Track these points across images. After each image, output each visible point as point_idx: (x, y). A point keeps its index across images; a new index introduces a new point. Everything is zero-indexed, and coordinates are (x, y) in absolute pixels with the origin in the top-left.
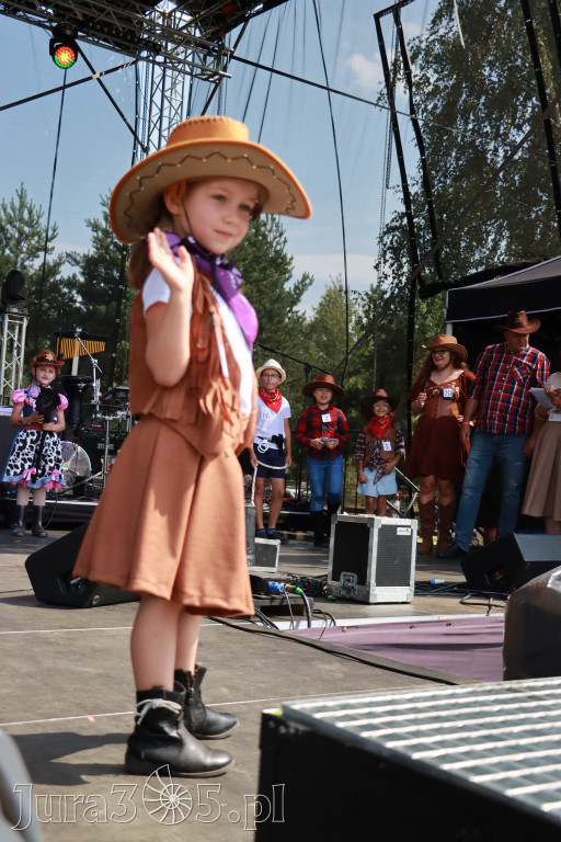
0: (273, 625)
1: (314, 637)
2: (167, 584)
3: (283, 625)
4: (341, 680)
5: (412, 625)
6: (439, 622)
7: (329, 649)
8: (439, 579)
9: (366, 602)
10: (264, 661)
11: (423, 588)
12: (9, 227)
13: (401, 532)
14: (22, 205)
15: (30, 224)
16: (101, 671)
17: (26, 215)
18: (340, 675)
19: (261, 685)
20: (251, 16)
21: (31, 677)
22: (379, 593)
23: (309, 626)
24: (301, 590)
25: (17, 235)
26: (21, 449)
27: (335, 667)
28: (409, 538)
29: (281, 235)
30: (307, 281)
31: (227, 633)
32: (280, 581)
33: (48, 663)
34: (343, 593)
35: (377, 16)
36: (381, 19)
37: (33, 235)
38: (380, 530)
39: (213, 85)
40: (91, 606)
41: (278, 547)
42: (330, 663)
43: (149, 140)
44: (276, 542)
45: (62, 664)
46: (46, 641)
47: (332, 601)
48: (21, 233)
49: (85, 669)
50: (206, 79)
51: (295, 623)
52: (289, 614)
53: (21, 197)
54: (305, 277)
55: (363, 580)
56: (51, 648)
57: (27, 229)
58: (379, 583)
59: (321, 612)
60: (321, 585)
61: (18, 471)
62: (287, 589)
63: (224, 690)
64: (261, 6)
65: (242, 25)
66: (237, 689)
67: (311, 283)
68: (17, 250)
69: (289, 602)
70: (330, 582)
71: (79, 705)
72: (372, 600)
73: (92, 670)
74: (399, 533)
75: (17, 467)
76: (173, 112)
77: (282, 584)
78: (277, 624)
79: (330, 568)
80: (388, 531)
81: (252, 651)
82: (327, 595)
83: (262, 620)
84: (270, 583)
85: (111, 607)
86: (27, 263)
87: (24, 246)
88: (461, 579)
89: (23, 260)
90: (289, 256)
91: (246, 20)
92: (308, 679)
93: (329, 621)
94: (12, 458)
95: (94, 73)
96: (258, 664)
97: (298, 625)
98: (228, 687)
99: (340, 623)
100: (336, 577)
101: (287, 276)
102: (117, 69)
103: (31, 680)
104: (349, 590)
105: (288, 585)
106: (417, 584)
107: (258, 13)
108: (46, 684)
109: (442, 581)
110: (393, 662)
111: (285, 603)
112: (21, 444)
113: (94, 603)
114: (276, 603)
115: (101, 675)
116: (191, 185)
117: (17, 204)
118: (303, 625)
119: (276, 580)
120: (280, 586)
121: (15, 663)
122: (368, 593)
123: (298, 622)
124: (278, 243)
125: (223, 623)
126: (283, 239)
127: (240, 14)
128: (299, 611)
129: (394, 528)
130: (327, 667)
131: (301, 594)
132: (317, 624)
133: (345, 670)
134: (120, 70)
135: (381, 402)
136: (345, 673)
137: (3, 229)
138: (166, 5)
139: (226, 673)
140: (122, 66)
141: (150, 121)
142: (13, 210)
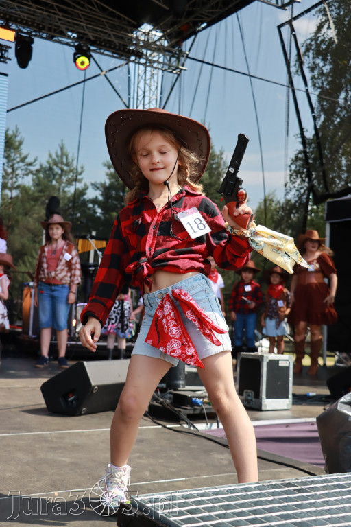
0: (194, 427)
1: (221, 435)
3: (201, 427)
4: (226, 465)
5: (287, 425)
6: (306, 423)
8: (312, 392)
9: (260, 410)
10: (179, 452)
11: (299, 399)
12: (55, 167)
13: (282, 364)
14: (63, 154)
15: (67, 165)
16: (73, 460)
17: (65, 160)
18: (225, 462)
19: (173, 470)
20: (199, 31)
21: (28, 465)
22: (268, 403)
23: (218, 427)
25: (60, 172)
27: (224, 456)
28: (287, 368)
31: (163, 433)
32: (200, 398)
33: (42, 455)
34: (246, 403)
35: (279, 27)
36: (282, 29)
37: (69, 172)
38: (268, 363)
39: (176, 76)
40: (81, 415)
42: (222, 453)
45: (51, 456)
46: (45, 440)
48: (62, 170)
49: (63, 459)
50: (172, 72)
51: (209, 424)
52: (205, 419)
53: (62, 149)
55: (258, 395)
56: (47, 445)
57: (65, 168)
58: (268, 397)
62: (204, 403)
63: (147, 473)
64: (205, 25)
65: (193, 37)
66: (156, 472)
68: (60, 181)
69: (205, 411)
71: (52, 485)
72: (263, 408)
73: (67, 460)
74: (280, 365)
76: (152, 93)
77: (202, 399)
78: (196, 425)
80: (273, 364)
81: (174, 445)
83: (187, 423)
84: (194, 399)
85: (94, 415)
86: (66, 189)
87: (64, 179)
88: (326, 391)
89: (64, 187)
91: (195, 33)
92: (205, 465)
95: (102, 71)
96: (175, 455)
97: (211, 426)
98: (150, 471)
100: (241, 393)
103: (27, 467)
104: (249, 401)
105: (205, 400)
106: (294, 395)
107: (204, 29)
108: (36, 470)
109: (314, 394)
111: (203, 412)
113: (83, 413)
114: (197, 412)
115: (72, 463)
117: (59, 153)
118: (214, 426)
119: (197, 397)
120: (199, 401)
121: (20, 455)
122: (261, 404)
123: (211, 423)
125: (162, 425)
127: (192, 30)
128: (212, 417)
129: (276, 362)
130: (220, 456)
136: (229, 461)
137: (51, 169)
138: (146, 27)
139: (152, 461)
140: (119, 67)
141: (137, 99)
142: (57, 156)
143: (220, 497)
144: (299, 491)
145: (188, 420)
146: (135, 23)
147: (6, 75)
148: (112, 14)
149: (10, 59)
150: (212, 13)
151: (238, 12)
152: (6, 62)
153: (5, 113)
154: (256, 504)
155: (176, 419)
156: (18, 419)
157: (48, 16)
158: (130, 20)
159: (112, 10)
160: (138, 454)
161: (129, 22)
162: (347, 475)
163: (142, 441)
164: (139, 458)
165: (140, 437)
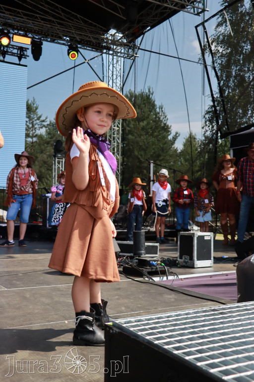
0: (152, 279)
1: (169, 284)
2: (79, 270)
3: (156, 279)
4: (173, 302)
5: (211, 276)
6: (222, 275)
7: (172, 289)
8: (226, 256)
9: (193, 267)
10: (143, 295)
11: (217, 260)
13: (206, 238)
18: (173, 300)
19: (139, 306)
20: (146, 32)
21: (48, 305)
22: (199, 263)
23: (167, 279)
24: (163, 264)
26: (58, 211)
27: (172, 296)
28: (210, 240)
29: (166, 117)
30: (178, 135)
31: (132, 284)
32: (155, 261)
33: (56, 299)
34: (184, 264)
35: (196, 27)
36: (198, 28)
38: (198, 238)
39: (132, 61)
41: (158, 246)
42: (170, 295)
44: (157, 244)
45: (62, 299)
46: (59, 290)
47: (180, 267)
50: (129, 58)
51: (161, 277)
52: (159, 274)
54: (177, 133)
55: (192, 258)
56: (60, 293)
58: (198, 259)
59: (172, 273)
60: (176, 261)
61: (58, 220)
62: (158, 264)
63: (123, 308)
64: (149, 28)
65: (142, 36)
66: (129, 308)
67: (179, 136)
69: (159, 270)
70: (179, 259)
71: (63, 317)
72: (195, 266)
74: (205, 239)
75: (57, 218)
76: (118, 72)
78: (154, 278)
79: (179, 254)
80: (201, 238)
81: (140, 291)
82: (177, 265)
83: (148, 278)
84: (151, 262)
88: (235, 255)
90: (170, 125)
91: (144, 34)
92: (159, 302)
93: (176, 276)
94: (55, 215)
95: (86, 60)
96: (141, 297)
97: (163, 278)
98: (125, 307)
99: (180, 277)
100: (181, 258)
101: (169, 133)
102: (95, 58)
103: (48, 306)
104: (186, 263)
105: (159, 262)
106: (214, 258)
107: (148, 30)
108: (53, 308)
109: (227, 257)
110: (197, 293)
111: (157, 270)
112: (57, 209)
114: (154, 270)
116: (86, 108)
118: (165, 278)
119: (153, 261)
120: (155, 263)
121: (43, 300)
122: (194, 264)
124: (165, 120)
125: (132, 279)
126: (166, 119)
127: (141, 32)
128: (163, 273)
129: (203, 237)
130: (169, 296)
131: (164, 266)
132: (170, 278)
133: (176, 297)
134: (96, 58)
135: (203, 184)
136: (175, 299)
138: (112, 31)
139: (126, 301)
141: (109, 77)
143: (170, 319)
144: (221, 313)
145: (148, 275)
146: (105, 29)
147: (26, 66)
148: (91, 24)
149: (28, 56)
150: (154, 20)
151: (170, 19)
152: (26, 58)
153: (26, 90)
154: (194, 322)
155: (141, 275)
156: (42, 278)
157: (51, 27)
158: (102, 27)
159: (90, 21)
160: (117, 297)
161: (102, 29)
162: (251, 303)
163: (119, 289)
164: (118, 299)
165: (118, 287)
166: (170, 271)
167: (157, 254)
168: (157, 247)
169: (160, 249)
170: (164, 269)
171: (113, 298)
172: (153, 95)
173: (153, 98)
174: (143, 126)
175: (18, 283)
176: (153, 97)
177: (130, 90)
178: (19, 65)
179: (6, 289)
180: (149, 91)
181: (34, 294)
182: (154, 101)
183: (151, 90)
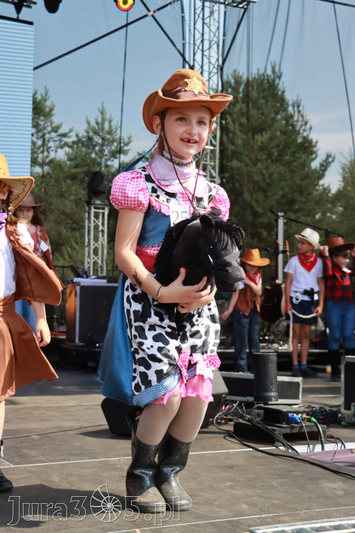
0: (293, 449)
1: (328, 459)
3: (301, 449)
4: (341, 497)
7: (335, 469)
10: (280, 480)
12: (94, 137)
14: (103, 120)
15: (110, 132)
17: (106, 127)
18: (340, 493)
19: (275, 502)
23: (323, 449)
24: (315, 420)
25: (100, 141)
27: (337, 486)
29: (306, 123)
30: (330, 159)
31: (255, 457)
32: (297, 413)
37: (114, 141)
39: (243, 10)
41: (301, 384)
42: (334, 481)
43: (194, 60)
47: (346, 427)
48: (104, 139)
50: (237, 6)
51: (311, 446)
52: (306, 440)
53: (102, 113)
54: (328, 156)
57: (108, 137)
59: (333, 437)
60: (336, 413)
62: (303, 420)
63: (245, 506)
66: (255, 505)
67: (333, 161)
68: (101, 154)
69: (306, 430)
70: (343, 410)
76: (212, 35)
77: (300, 415)
78: (296, 447)
79: (342, 399)
81: (272, 472)
82: (340, 421)
83: (284, 445)
84: (290, 415)
86: (109, 163)
87: (107, 150)
89: (106, 161)
90: (314, 140)
92: (314, 496)
93: (340, 445)
95: (149, 11)
96: (275, 483)
97: (314, 448)
98: (247, 503)
99: (349, 446)
100: (347, 407)
101: (314, 156)
102: (166, 6)
105: (304, 416)
111: (302, 431)
114: (296, 431)
117: (100, 120)
118: (318, 448)
119: (294, 412)
120: (297, 417)
123: (314, 445)
124: (304, 131)
125: (253, 448)
126: (308, 127)
128: (314, 437)
130: (331, 485)
131: (315, 423)
132: (329, 447)
133: (345, 487)
134: (169, 6)
136: (345, 490)
137: (90, 139)
139: (249, 492)
140: (170, 3)
141: (194, 44)
142: (97, 123)
145: (285, 441)
147: (31, 23)
149: (35, 3)
152: (30, 7)
153: (32, 72)
155: (270, 440)
156: (78, 444)
160: (229, 483)
163: (231, 467)
164: (231, 487)
165: (228, 463)
166: (328, 433)
167: (298, 398)
168: (297, 384)
169: (303, 389)
170: (316, 430)
171: (222, 485)
172: (282, 79)
173: (281, 86)
174: (262, 142)
175: (33, 453)
176: (281, 84)
177: (235, 71)
178: (17, 20)
179: (13, 466)
180: (274, 72)
181: (67, 475)
182: (283, 93)
183: (277, 70)
